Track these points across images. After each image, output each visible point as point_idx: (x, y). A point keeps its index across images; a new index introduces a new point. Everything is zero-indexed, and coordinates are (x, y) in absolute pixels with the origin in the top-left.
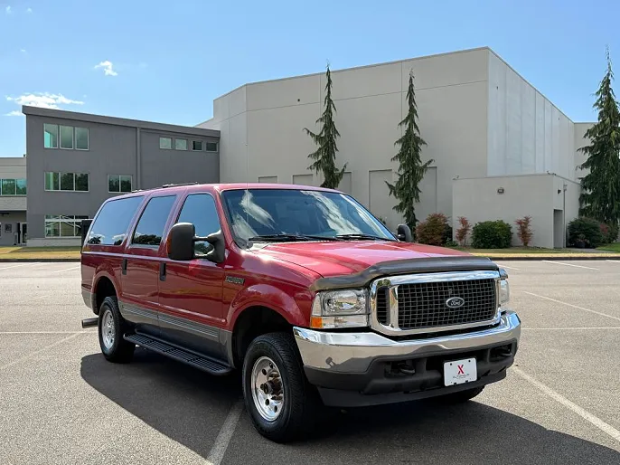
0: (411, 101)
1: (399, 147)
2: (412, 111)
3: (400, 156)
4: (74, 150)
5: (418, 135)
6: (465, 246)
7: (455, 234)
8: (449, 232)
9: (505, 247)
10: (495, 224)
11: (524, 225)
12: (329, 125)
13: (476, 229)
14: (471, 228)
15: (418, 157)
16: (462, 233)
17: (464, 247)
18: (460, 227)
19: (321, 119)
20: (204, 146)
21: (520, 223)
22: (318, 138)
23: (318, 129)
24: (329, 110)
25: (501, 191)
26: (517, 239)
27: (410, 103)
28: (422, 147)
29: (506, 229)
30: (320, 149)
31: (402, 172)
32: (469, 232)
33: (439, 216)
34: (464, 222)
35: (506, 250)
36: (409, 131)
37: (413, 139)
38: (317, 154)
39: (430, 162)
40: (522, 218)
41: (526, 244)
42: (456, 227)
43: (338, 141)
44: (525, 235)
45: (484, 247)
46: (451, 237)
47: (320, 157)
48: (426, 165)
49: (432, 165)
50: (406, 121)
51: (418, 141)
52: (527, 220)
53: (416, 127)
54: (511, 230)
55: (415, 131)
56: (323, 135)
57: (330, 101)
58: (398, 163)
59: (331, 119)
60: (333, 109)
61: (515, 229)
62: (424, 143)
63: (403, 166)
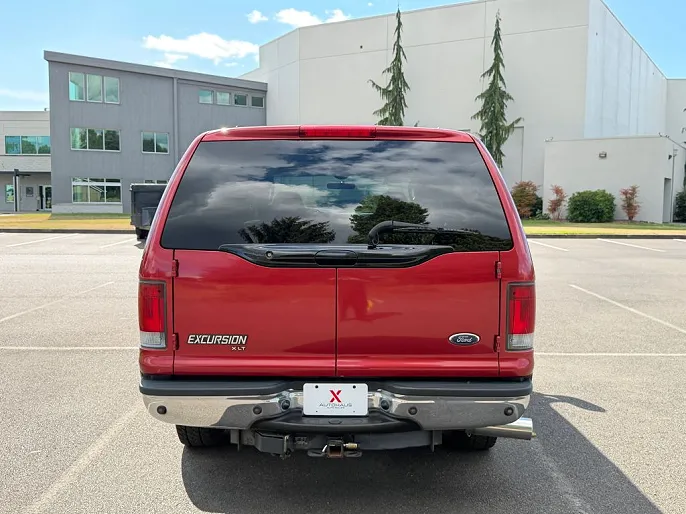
0: (497, 48)
1: (481, 103)
2: (498, 59)
3: (482, 113)
4: (103, 103)
5: (503, 89)
6: (558, 219)
7: (546, 206)
8: (539, 204)
9: (608, 221)
10: (595, 194)
11: (630, 195)
12: (398, 77)
13: (573, 200)
14: (567, 199)
15: (503, 114)
16: (556, 205)
17: (559, 221)
18: (554, 197)
19: (389, 70)
20: (249, 101)
21: (625, 193)
22: (385, 92)
23: (385, 81)
24: (398, 59)
25: (603, 156)
26: (620, 212)
27: (496, 50)
28: (507, 102)
29: (609, 200)
30: (387, 105)
31: (484, 133)
32: (563, 203)
33: (528, 185)
34: (558, 191)
35: (608, 224)
36: (493, 84)
37: (497, 93)
38: (383, 111)
39: (519, 120)
40: (627, 187)
41: (631, 218)
42: (548, 197)
43: (407, 95)
44: (630, 208)
45: (582, 221)
46: (541, 209)
47: (387, 115)
48: (513, 124)
49: (519, 124)
50: (490, 71)
51: (503, 95)
52: (634, 189)
53: (502, 79)
54: (615, 202)
55: (500, 84)
56: (390, 89)
57: (399, 48)
58: (479, 123)
59: (400, 70)
60: (402, 58)
61: (619, 201)
62: (510, 98)
63: (486, 125)
